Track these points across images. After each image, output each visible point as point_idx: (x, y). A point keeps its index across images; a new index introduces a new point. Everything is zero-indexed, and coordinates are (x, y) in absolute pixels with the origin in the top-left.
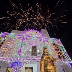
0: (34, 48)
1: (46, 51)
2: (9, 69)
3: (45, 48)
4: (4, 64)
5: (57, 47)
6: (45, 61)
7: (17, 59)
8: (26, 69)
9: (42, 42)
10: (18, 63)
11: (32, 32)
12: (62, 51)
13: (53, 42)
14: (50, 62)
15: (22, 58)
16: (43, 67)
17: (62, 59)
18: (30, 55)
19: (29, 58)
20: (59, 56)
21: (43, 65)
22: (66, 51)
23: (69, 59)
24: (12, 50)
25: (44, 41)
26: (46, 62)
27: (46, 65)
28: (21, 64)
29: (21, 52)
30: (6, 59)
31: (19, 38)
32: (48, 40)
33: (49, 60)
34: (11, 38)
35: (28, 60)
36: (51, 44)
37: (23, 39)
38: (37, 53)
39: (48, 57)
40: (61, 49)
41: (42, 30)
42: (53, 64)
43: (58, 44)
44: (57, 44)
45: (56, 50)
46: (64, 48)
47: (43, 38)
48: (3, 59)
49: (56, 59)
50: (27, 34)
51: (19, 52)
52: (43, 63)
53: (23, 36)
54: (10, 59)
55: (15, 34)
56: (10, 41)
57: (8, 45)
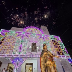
0: (34, 45)
1: (45, 48)
2: (10, 65)
3: (45, 45)
4: (5, 60)
5: (57, 44)
6: (44, 57)
7: (18, 56)
8: (26, 65)
9: (42, 39)
10: (18, 59)
11: (32, 29)
12: (62, 48)
13: (53, 39)
14: (49, 58)
16: (42, 63)
17: (61, 55)
18: (30, 51)
19: (29, 55)
20: (59, 52)
21: (42, 61)
22: (65, 48)
23: (68, 55)
24: (13, 47)
25: (44, 38)
26: (46, 58)
27: (45, 61)
28: (21, 60)
29: (21, 49)
30: (7, 55)
31: (19, 35)
32: (48, 37)
33: (48, 57)
34: (11, 35)
35: (28, 57)
36: (50, 41)
38: (37, 49)
39: (47, 53)
40: (61, 45)
41: (42, 27)
42: (52, 60)
43: (58, 41)
44: (56, 40)
45: (56, 47)
46: (63, 45)
47: (43, 35)
48: (4, 56)
49: (55, 56)
50: (27, 32)
51: (19, 49)
52: (42, 59)
53: (23, 33)
54: (11, 56)
55: (15, 31)
56: (10, 39)
57: (8, 42)
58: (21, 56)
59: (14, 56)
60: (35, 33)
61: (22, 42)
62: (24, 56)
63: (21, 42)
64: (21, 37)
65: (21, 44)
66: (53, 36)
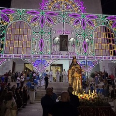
0: (64, 39)
5: (109, 34)
6: (73, 70)
8: (51, 66)
9: (80, 25)
10: (41, 61)
13: (103, 25)
15: (46, 55)
17: (111, 56)
18: (58, 50)
19: (56, 56)
24: (29, 44)
25: (84, 24)
29: (43, 47)
30: (25, 56)
31: (35, 19)
34: (20, 20)
37: (42, 22)
43: (113, 29)
48: (20, 56)
51: (40, 47)
54: (30, 56)
55: (24, 9)
56: (20, 28)
57: (19, 35)
58: (44, 57)
59: (34, 57)
60: (65, 11)
61: (42, 33)
62: (49, 57)
63: (40, 34)
64: (40, 24)
65: (42, 38)
66: (106, 17)
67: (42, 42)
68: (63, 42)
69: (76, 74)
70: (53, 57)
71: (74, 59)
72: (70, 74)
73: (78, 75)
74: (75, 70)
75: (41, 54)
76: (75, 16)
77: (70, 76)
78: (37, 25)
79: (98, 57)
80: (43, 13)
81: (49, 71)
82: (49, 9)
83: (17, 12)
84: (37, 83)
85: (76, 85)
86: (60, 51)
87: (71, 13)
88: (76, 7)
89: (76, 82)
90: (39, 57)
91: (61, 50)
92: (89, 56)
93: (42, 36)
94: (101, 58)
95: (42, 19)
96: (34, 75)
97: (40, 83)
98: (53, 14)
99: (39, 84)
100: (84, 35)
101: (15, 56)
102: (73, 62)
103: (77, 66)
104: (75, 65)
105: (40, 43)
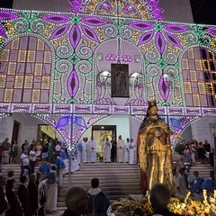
4: (26, 117)
6: (148, 134)
8: (93, 129)
9: (152, 44)
10: (72, 118)
13: (199, 44)
14: (158, 137)
15: (82, 106)
19: (103, 107)
24: (46, 82)
25: (160, 42)
26: (151, 136)
29: (75, 88)
30: (37, 108)
33: (157, 133)
34: (30, 33)
35: (101, 111)
37: (75, 36)
48: (27, 108)
54: (48, 108)
55: (38, 12)
56: (28, 49)
57: (26, 63)
58: (77, 108)
59: (57, 108)
60: (122, 17)
61: (74, 59)
62: (88, 109)
63: (70, 62)
64: (70, 41)
65: (74, 69)
66: (204, 29)
67: (73, 79)
68: (119, 78)
69: (157, 145)
70: (97, 109)
71: (150, 106)
72: (142, 146)
73: (162, 147)
74: (153, 134)
75: (72, 103)
76: (142, 26)
77: (142, 151)
78: (63, 43)
79: (192, 109)
80: (75, 20)
81: (89, 139)
82: (89, 11)
83: (23, 16)
84: (63, 166)
85: (159, 172)
86: (112, 97)
87: (134, 20)
88: (143, 8)
89: (159, 166)
90: (68, 109)
91: (114, 95)
92: (173, 107)
93: (74, 65)
94: (197, 111)
95: (75, 32)
96: (58, 148)
97: (70, 165)
98: (98, 22)
99: (67, 168)
100: (162, 64)
101: (16, 108)
102: (148, 115)
103: (160, 125)
104: (155, 122)
105: (70, 81)
